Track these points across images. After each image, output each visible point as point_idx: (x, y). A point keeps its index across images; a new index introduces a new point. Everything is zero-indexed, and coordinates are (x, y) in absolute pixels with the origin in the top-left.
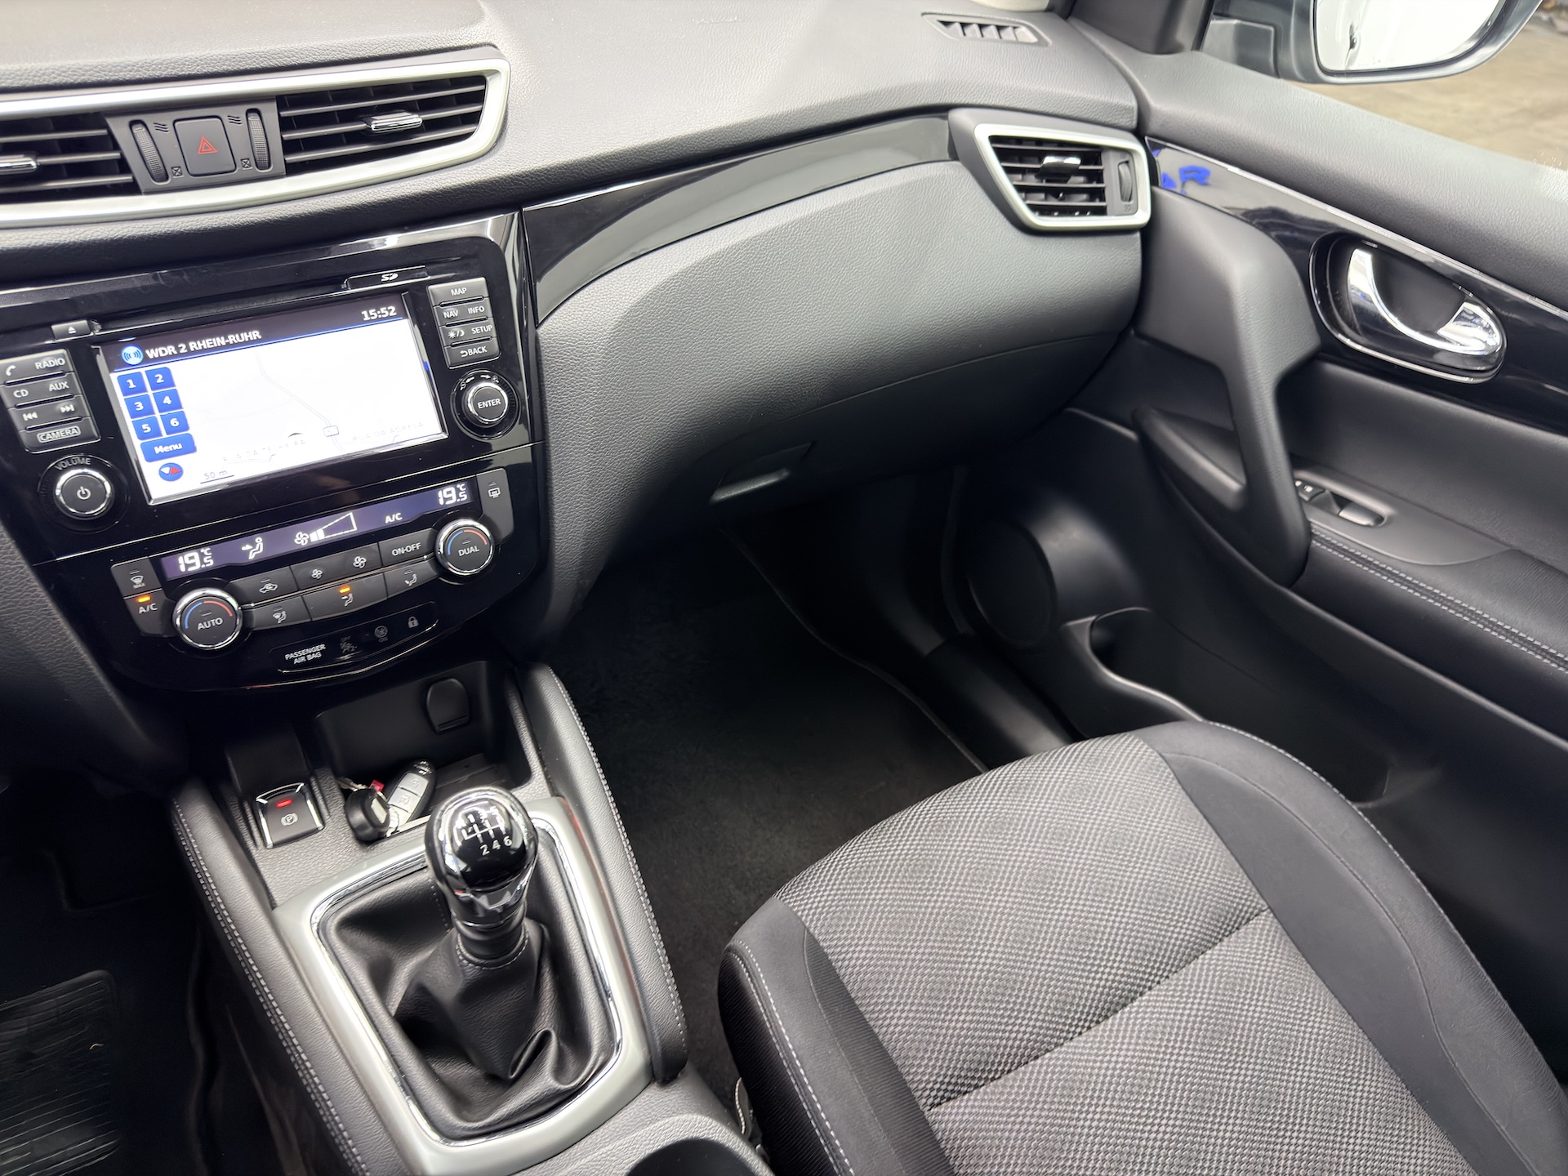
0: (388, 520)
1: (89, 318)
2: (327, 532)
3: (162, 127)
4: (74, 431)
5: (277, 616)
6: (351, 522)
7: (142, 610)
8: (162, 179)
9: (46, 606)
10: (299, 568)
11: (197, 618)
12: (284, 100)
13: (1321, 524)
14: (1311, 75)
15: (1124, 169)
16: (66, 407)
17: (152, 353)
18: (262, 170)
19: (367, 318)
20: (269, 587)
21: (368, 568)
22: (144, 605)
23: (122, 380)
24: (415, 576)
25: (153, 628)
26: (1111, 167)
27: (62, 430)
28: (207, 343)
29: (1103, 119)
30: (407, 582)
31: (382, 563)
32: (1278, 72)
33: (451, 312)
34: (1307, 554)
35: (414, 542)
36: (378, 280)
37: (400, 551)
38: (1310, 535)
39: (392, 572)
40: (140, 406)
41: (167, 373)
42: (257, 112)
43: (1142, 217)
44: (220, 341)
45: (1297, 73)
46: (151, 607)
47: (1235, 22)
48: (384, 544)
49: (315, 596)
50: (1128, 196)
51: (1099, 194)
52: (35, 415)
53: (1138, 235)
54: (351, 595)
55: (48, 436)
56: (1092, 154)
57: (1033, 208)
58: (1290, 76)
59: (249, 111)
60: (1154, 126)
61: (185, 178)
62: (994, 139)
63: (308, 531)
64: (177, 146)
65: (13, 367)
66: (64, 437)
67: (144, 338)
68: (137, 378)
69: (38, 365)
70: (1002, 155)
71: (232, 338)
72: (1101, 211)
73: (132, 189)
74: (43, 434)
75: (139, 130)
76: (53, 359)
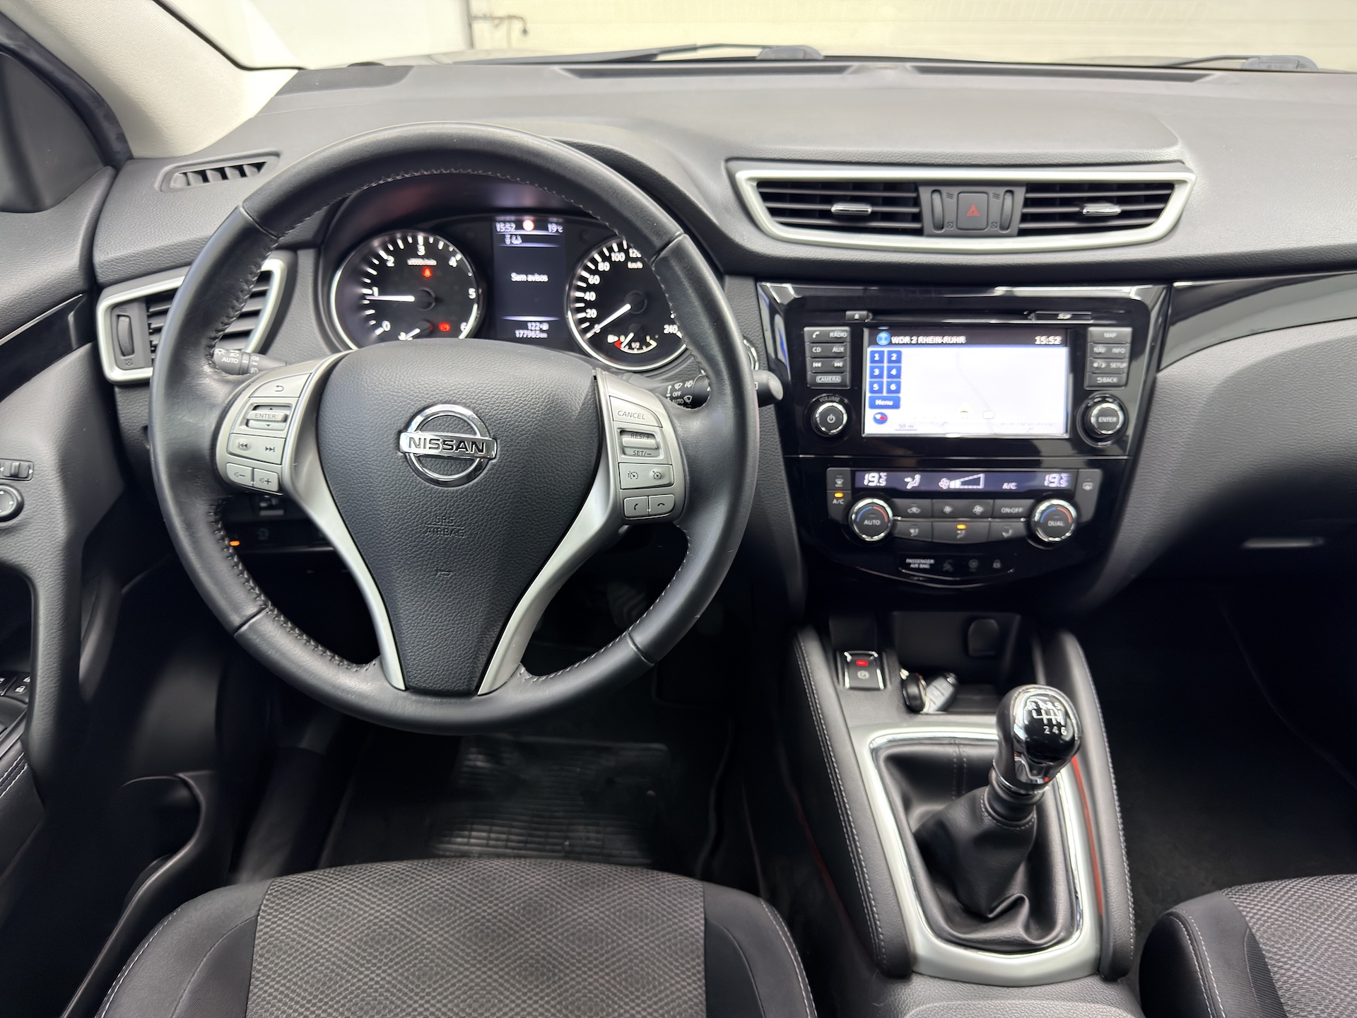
0: (1006, 486)
1: (869, 310)
2: (964, 483)
3: (950, 196)
4: (837, 379)
5: (912, 531)
6: (981, 481)
7: (835, 501)
8: (940, 229)
9: (783, 483)
10: (938, 503)
11: (865, 517)
12: (1032, 186)
16: (838, 364)
17: (895, 340)
18: (1003, 230)
19: (1038, 342)
20: (914, 510)
21: (983, 516)
22: (838, 498)
23: (873, 353)
24: (1010, 531)
25: (836, 515)
27: (831, 377)
28: (930, 339)
30: (1004, 534)
31: (994, 514)
33: (1100, 349)
35: (1018, 507)
36: (1055, 317)
37: (1007, 510)
39: (997, 524)
40: (877, 372)
41: (899, 353)
42: (1011, 192)
44: (938, 339)
46: (841, 501)
48: (999, 502)
49: (941, 525)
52: (819, 365)
54: (963, 532)
55: (823, 379)
59: (1007, 191)
61: (953, 230)
63: (951, 479)
64: (956, 208)
65: (818, 333)
66: (830, 382)
67: (896, 329)
68: (881, 353)
69: (831, 335)
71: (947, 339)
73: (918, 232)
74: (819, 377)
75: (936, 197)
76: (841, 332)
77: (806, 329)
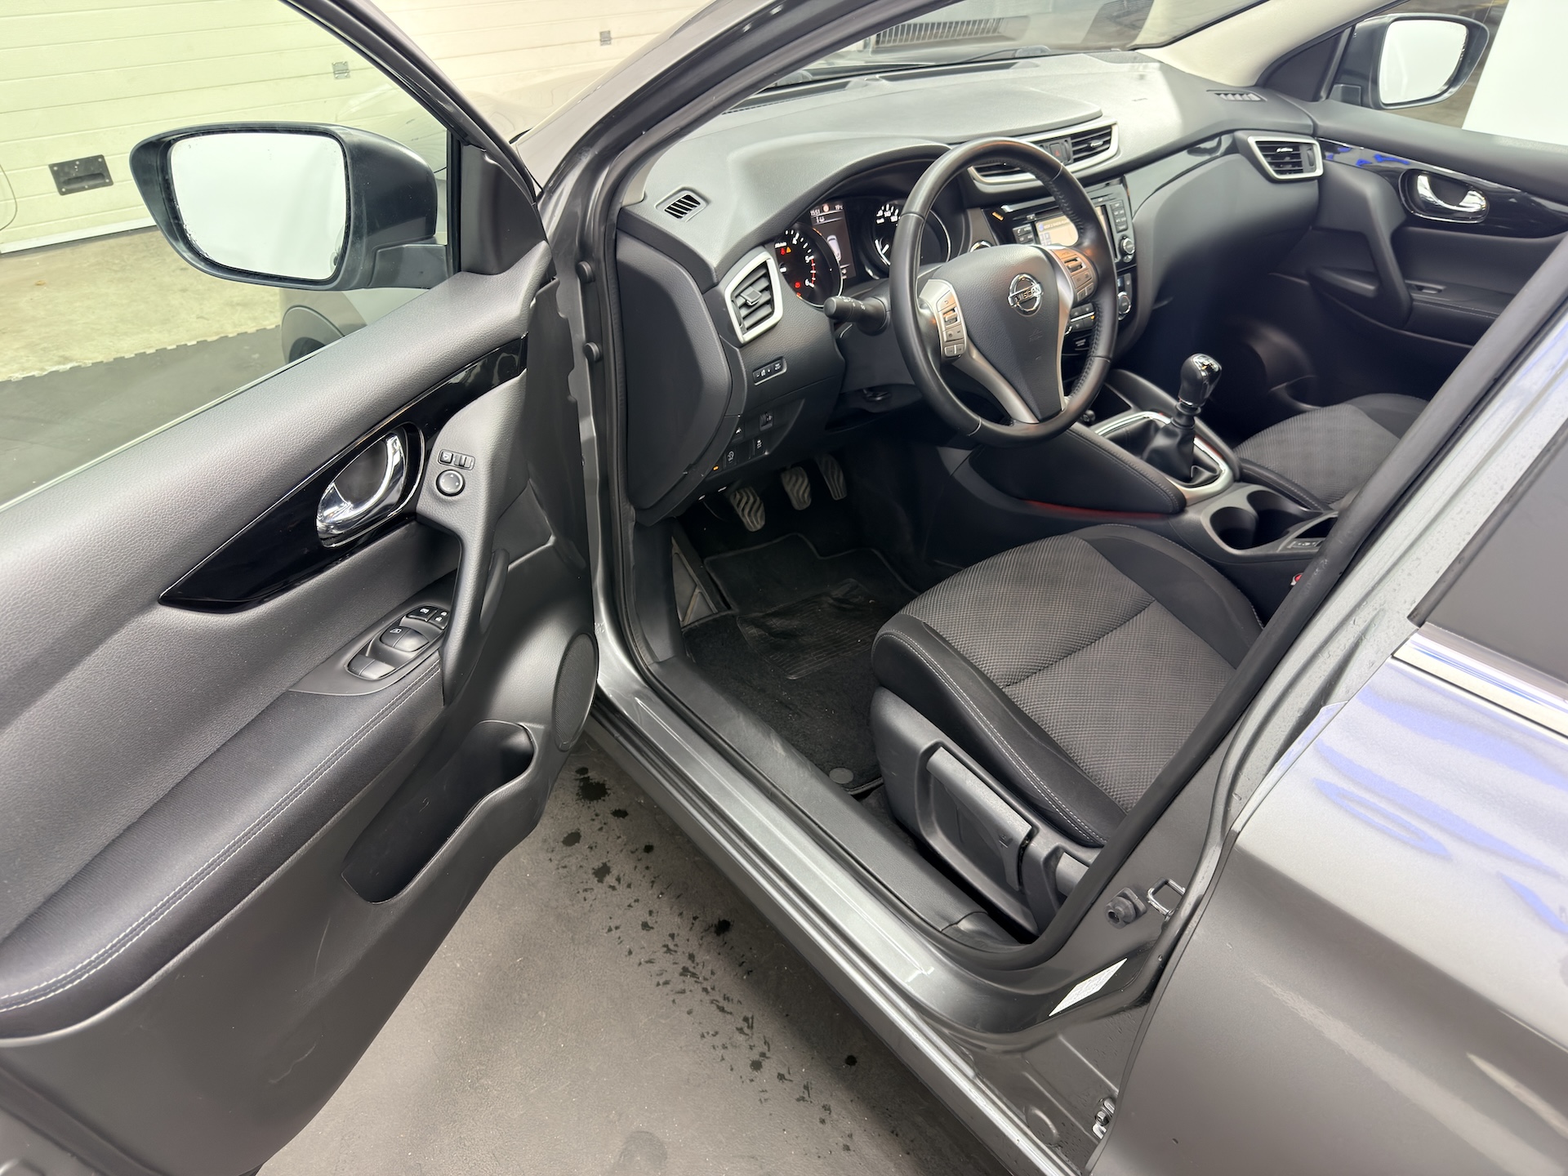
12: (1073, 136)
13: (1415, 295)
14: (1378, 106)
15: (1309, 152)
18: (1068, 162)
23: (1042, 233)
26: (1304, 151)
29: (1298, 131)
32: (1362, 105)
33: (1116, 213)
34: (1411, 309)
38: (1412, 299)
43: (1319, 172)
44: (1060, 224)
45: (1372, 106)
47: (1342, 85)
50: (1312, 164)
51: (1299, 164)
53: (1316, 181)
56: (1296, 146)
57: (1277, 172)
58: (1369, 107)
59: (1066, 141)
60: (1320, 133)
62: (1257, 142)
65: (1019, 230)
67: (1046, 219)
69: (1025, 230)
70: (1262, 149)
72: (1301, 171)
76: (1028, 227)
77: (1014, 229)
